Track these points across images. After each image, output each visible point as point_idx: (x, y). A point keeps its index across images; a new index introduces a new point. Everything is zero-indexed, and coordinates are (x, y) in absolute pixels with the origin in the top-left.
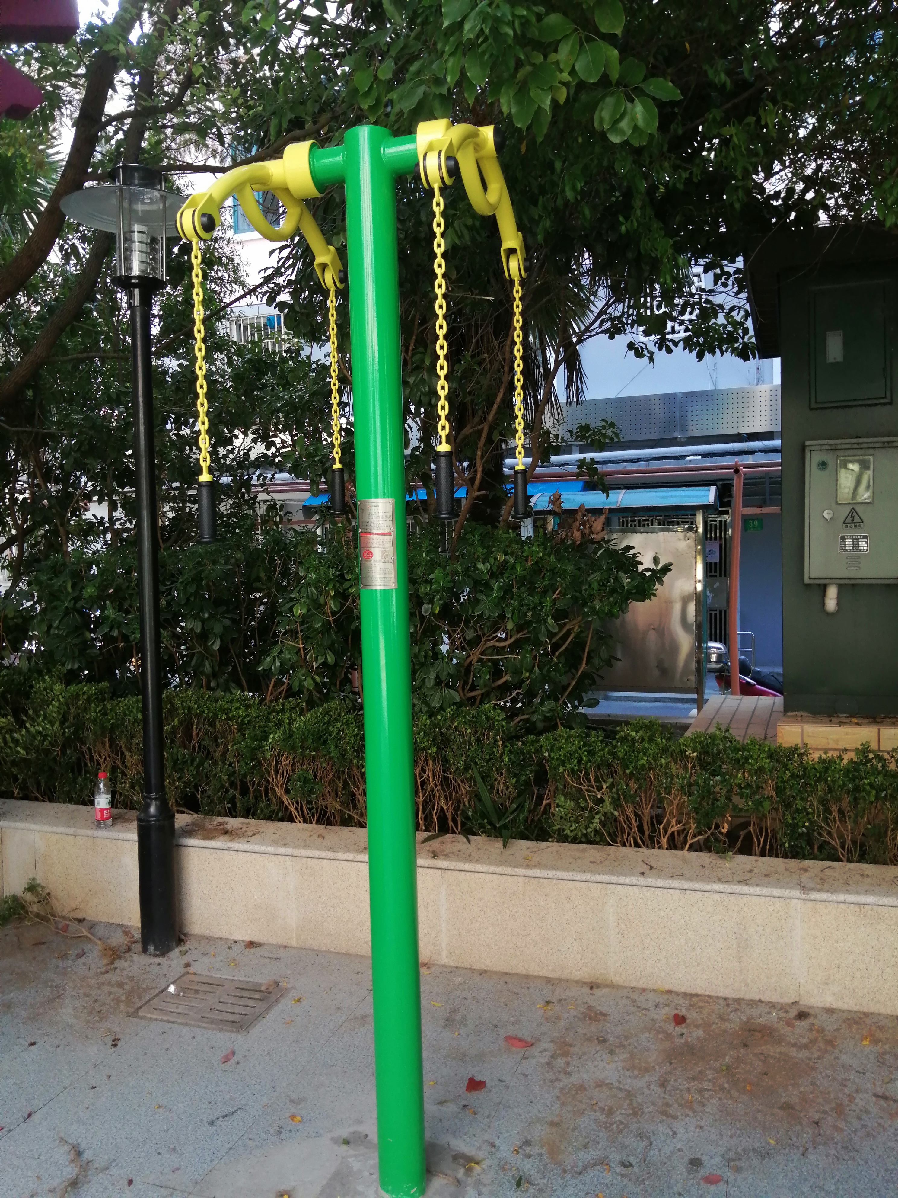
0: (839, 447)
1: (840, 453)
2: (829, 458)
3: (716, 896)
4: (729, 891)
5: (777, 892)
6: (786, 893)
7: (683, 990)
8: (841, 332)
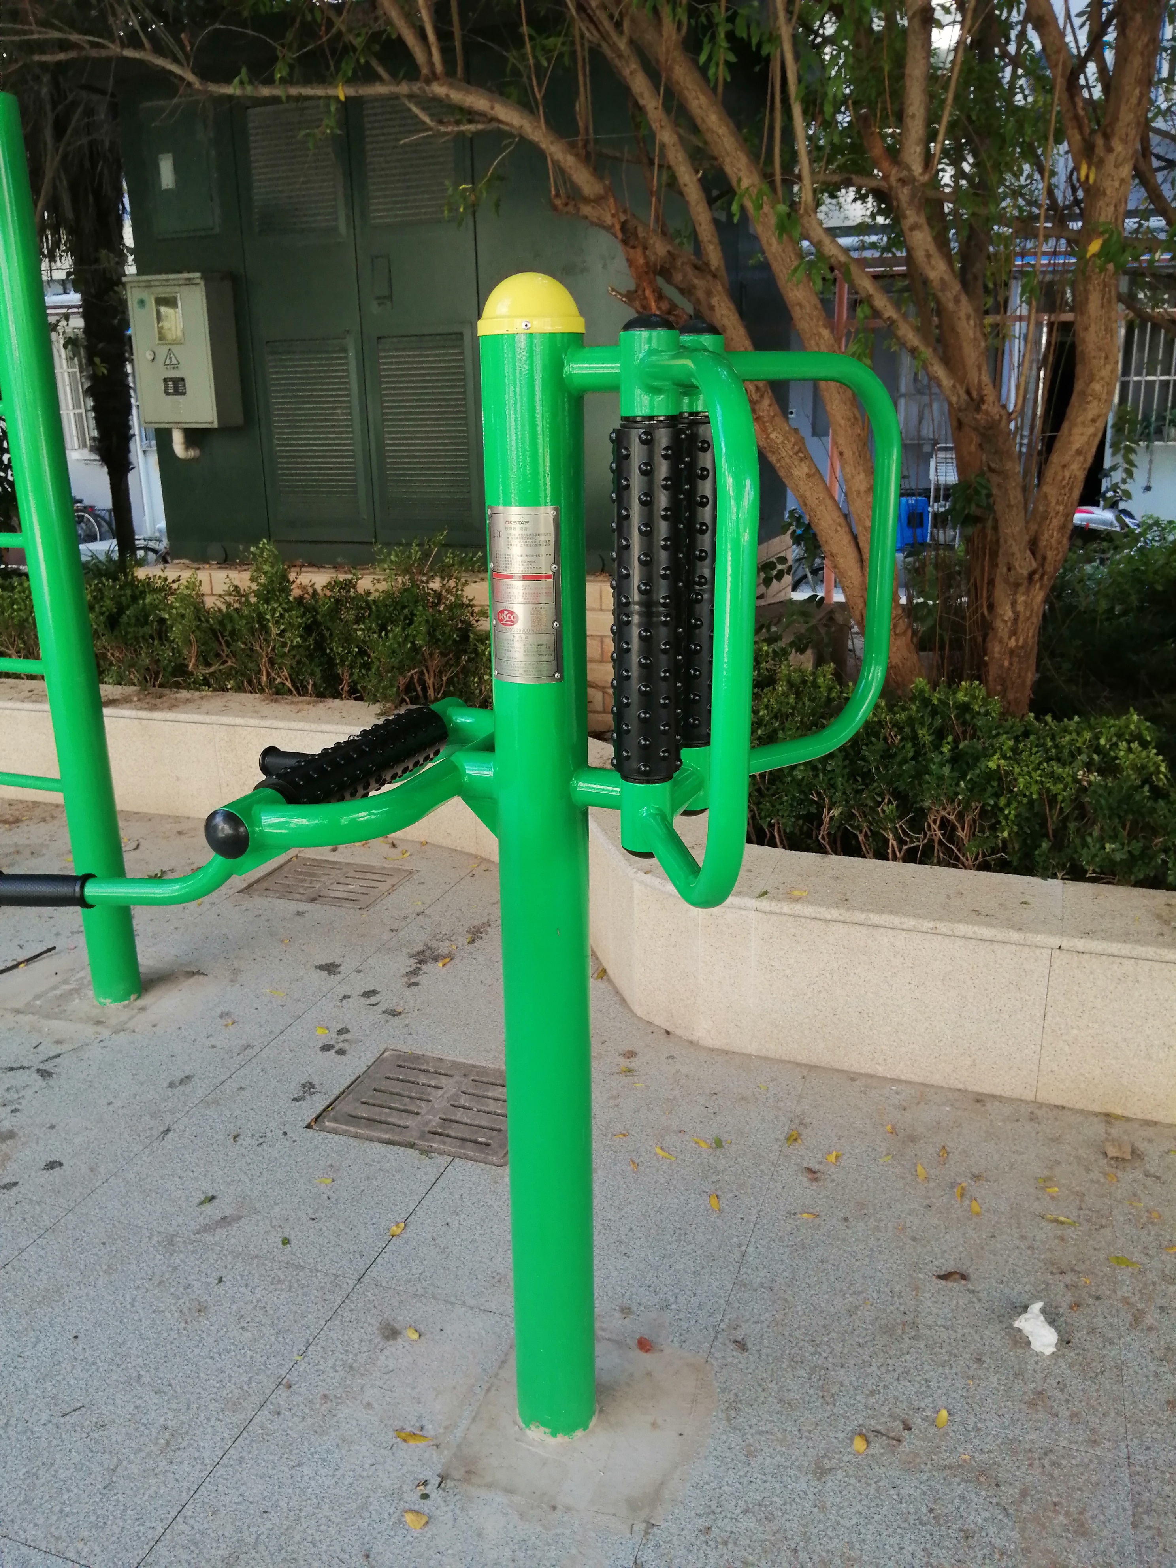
0: (152, 283)
1: (153, 290)
2: (145, 295)
8: (170, 155)
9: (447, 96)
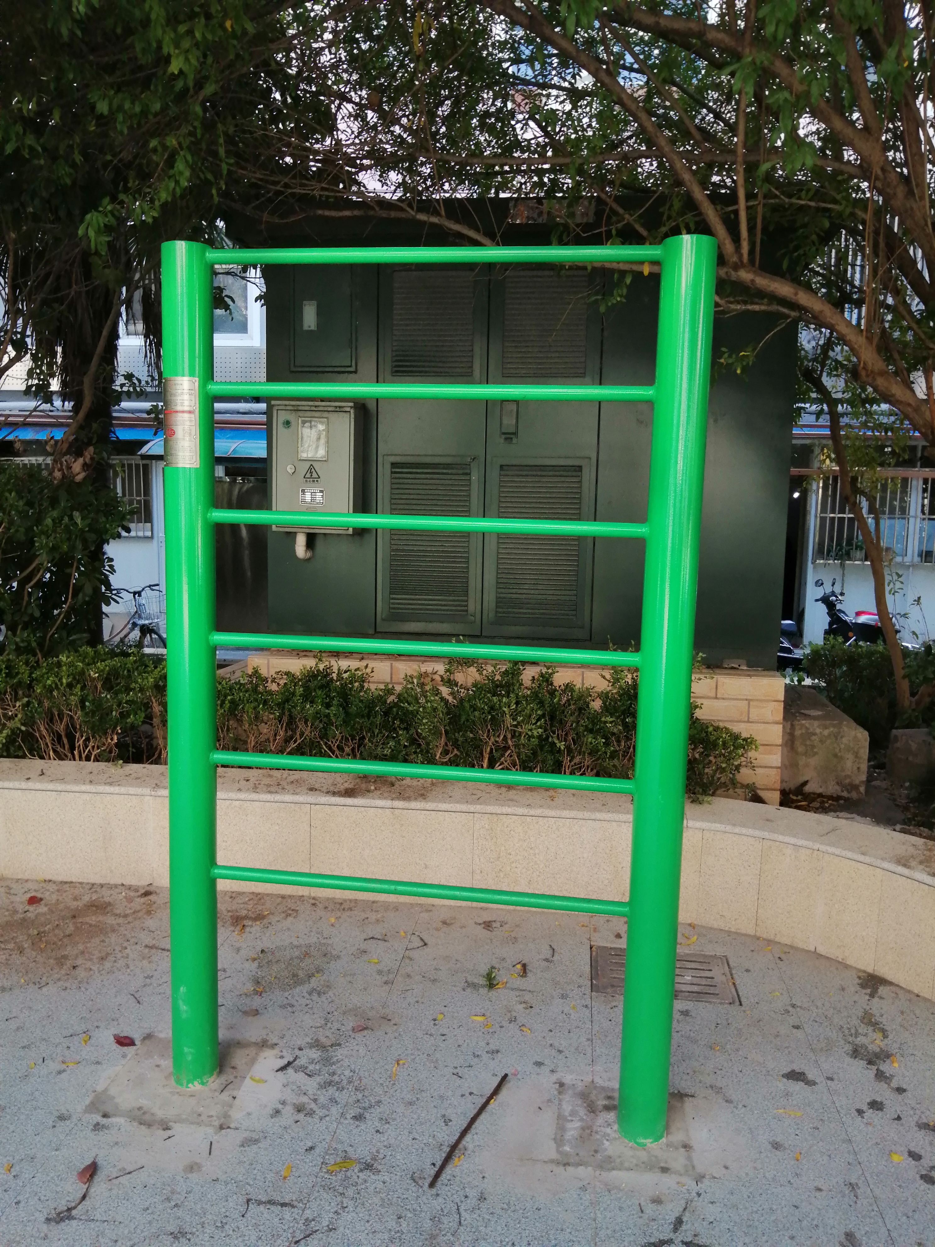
0: (300, 408)
1: (301, 414)
2: (291, 417)
3: (85, 796)
4: (94, 791)
5: (132, 790)
6: (139, 791)
7: (60, 879)
8: (315, 303)
9: (753, 281)
